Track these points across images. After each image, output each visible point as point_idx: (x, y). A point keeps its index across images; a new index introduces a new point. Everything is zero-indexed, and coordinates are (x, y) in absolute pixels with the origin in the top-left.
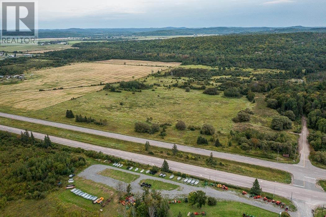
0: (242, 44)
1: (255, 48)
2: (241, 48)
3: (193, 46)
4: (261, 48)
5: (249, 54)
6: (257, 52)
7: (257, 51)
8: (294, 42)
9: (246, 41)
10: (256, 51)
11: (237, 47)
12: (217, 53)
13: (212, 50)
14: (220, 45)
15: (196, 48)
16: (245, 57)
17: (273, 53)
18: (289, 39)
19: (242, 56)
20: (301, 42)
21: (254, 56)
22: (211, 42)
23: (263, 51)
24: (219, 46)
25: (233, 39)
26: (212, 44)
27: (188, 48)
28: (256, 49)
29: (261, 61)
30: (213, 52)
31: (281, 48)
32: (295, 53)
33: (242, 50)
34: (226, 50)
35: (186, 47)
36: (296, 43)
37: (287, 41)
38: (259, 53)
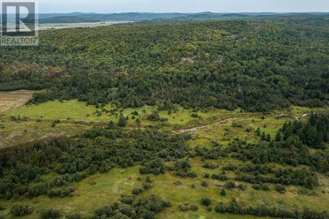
0: (157, 43)
1: (180, 51)
2: (156, 50)
3: (78, 45)
4: (191, 51)
5: (172, 63)
6: (184, 59)
7: (185, 57)
8: (233, 36)
9: (164, 35)
10: (183, 56)
11: (149, 48)
12: (116, 62)
13: (109, 53)
14: (122, 43)
15: (83, 49)
16: (167, 73)
17: (211, 60)
18: (224, 32)
19: (161, 69)
20: (243, 37)
21: (183, 71)
22: (108, 39)
23: (195, 56)
24: (120, 47)
25: (143, 32)
26: (109, 43)
27: (69, 50)
28: (183, 53)
29: (197, 79)
30: (108, 59)
31: (222, 50)
32: (244, 58)
33: (159, 55)
34: (133, 54)
35: (66, 49)
36: (237, 39)
37: (223, 35)
38: (189, 59)
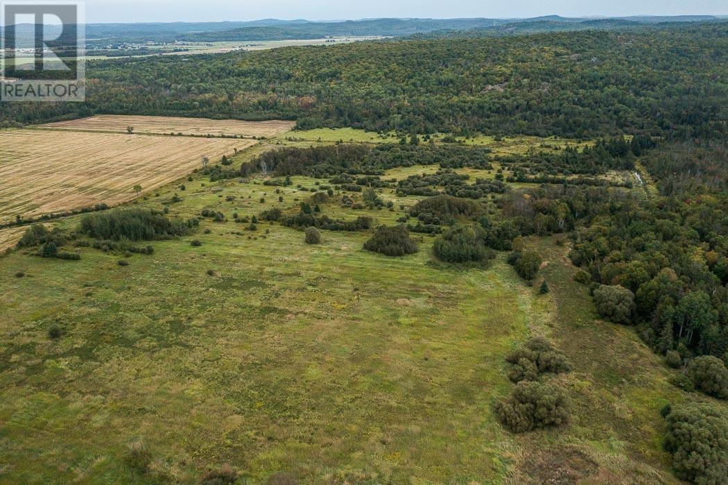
0: (449, 66)
1: (484, 75)
2: (447, 75)
3: (325, 70)
4: (501, 75)
5: (471, 91)
6: (490, 87)
7: (492, 84)
8: (574, 56)
9: (459, 55)
10: (488, 83)
11: (437, 73)
12: (389, 91)
13: (375, 81)
14: (394, 66)
15: (334, 75)
16: (465, 102)
17: (531, 88)
18: (560, 49)
19: (455, 99)
20: (590, 57)
21: (487, 99)
22: (370, 60)
23: (506, 83)
24: (391, 71)
25: (424, 51)
26: (373, 66)
27: (312, 77)
28: (488, 79)
29: (505, 110)
30: (377, 88)
31: (549, 75)
32: (583, 87)
33: (451, 81)
34: (412, 81)
35: (306, 75)
36: (579, 60)
37: (557, 55)
38: (497, 87)
